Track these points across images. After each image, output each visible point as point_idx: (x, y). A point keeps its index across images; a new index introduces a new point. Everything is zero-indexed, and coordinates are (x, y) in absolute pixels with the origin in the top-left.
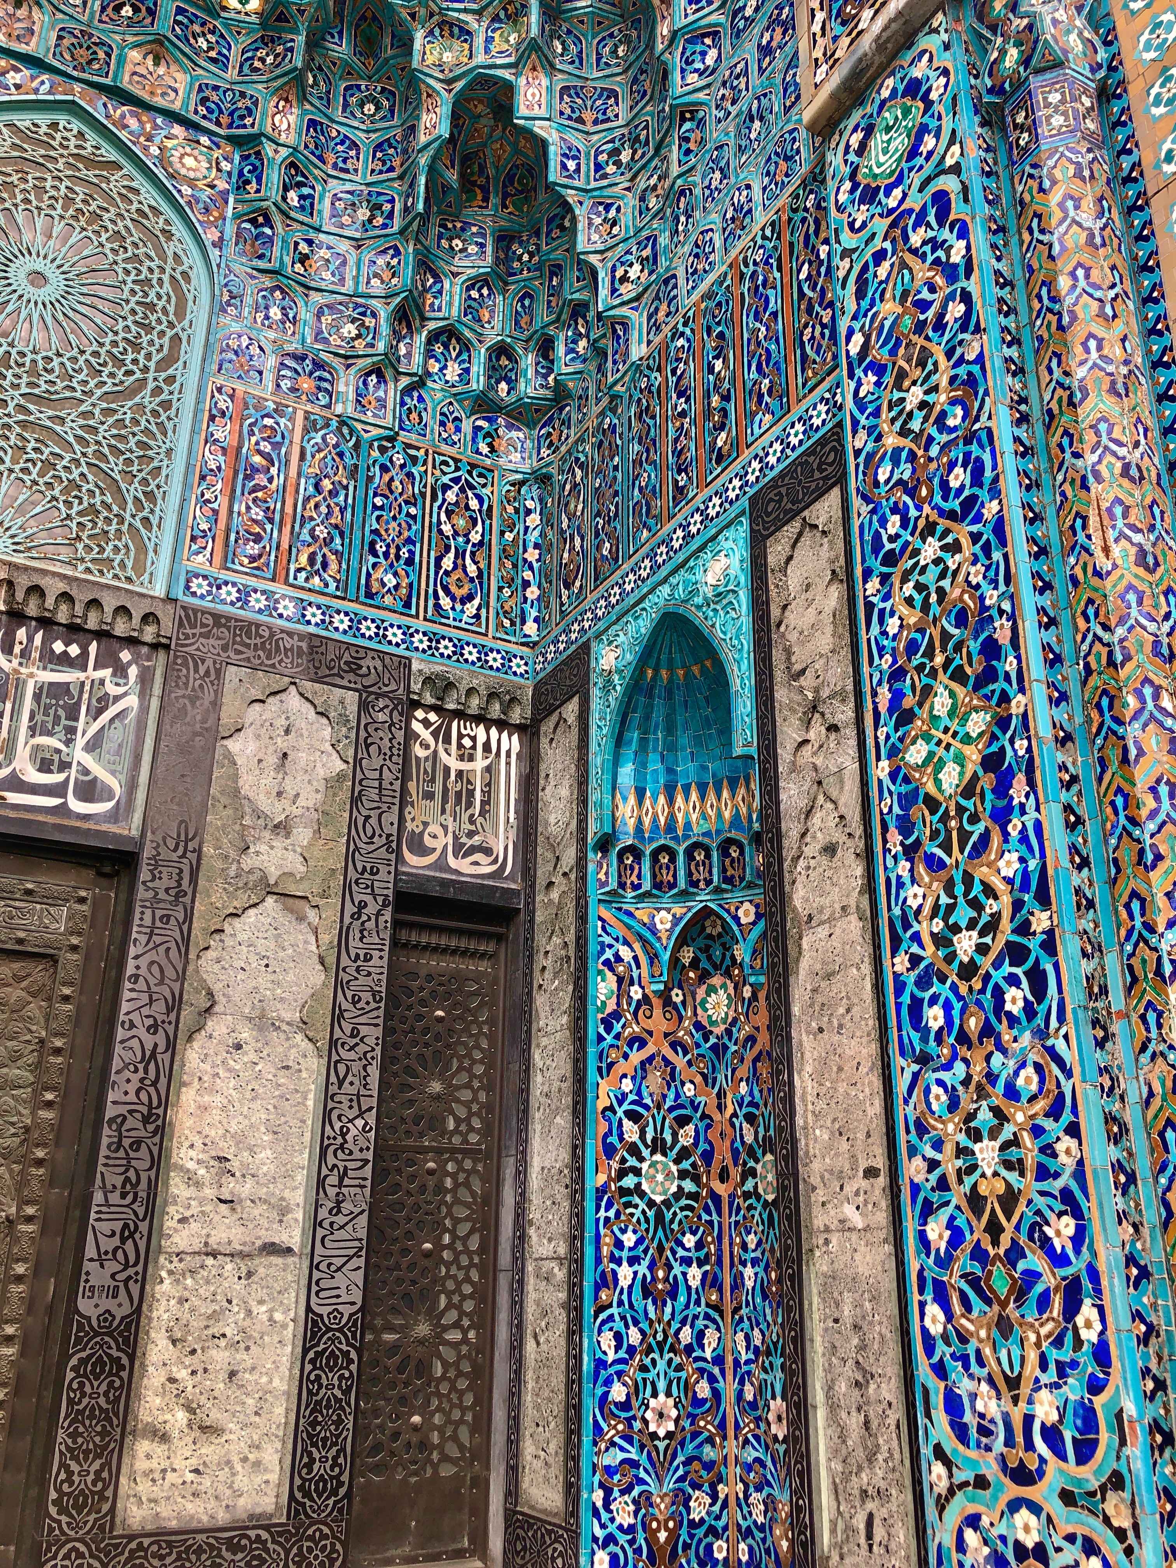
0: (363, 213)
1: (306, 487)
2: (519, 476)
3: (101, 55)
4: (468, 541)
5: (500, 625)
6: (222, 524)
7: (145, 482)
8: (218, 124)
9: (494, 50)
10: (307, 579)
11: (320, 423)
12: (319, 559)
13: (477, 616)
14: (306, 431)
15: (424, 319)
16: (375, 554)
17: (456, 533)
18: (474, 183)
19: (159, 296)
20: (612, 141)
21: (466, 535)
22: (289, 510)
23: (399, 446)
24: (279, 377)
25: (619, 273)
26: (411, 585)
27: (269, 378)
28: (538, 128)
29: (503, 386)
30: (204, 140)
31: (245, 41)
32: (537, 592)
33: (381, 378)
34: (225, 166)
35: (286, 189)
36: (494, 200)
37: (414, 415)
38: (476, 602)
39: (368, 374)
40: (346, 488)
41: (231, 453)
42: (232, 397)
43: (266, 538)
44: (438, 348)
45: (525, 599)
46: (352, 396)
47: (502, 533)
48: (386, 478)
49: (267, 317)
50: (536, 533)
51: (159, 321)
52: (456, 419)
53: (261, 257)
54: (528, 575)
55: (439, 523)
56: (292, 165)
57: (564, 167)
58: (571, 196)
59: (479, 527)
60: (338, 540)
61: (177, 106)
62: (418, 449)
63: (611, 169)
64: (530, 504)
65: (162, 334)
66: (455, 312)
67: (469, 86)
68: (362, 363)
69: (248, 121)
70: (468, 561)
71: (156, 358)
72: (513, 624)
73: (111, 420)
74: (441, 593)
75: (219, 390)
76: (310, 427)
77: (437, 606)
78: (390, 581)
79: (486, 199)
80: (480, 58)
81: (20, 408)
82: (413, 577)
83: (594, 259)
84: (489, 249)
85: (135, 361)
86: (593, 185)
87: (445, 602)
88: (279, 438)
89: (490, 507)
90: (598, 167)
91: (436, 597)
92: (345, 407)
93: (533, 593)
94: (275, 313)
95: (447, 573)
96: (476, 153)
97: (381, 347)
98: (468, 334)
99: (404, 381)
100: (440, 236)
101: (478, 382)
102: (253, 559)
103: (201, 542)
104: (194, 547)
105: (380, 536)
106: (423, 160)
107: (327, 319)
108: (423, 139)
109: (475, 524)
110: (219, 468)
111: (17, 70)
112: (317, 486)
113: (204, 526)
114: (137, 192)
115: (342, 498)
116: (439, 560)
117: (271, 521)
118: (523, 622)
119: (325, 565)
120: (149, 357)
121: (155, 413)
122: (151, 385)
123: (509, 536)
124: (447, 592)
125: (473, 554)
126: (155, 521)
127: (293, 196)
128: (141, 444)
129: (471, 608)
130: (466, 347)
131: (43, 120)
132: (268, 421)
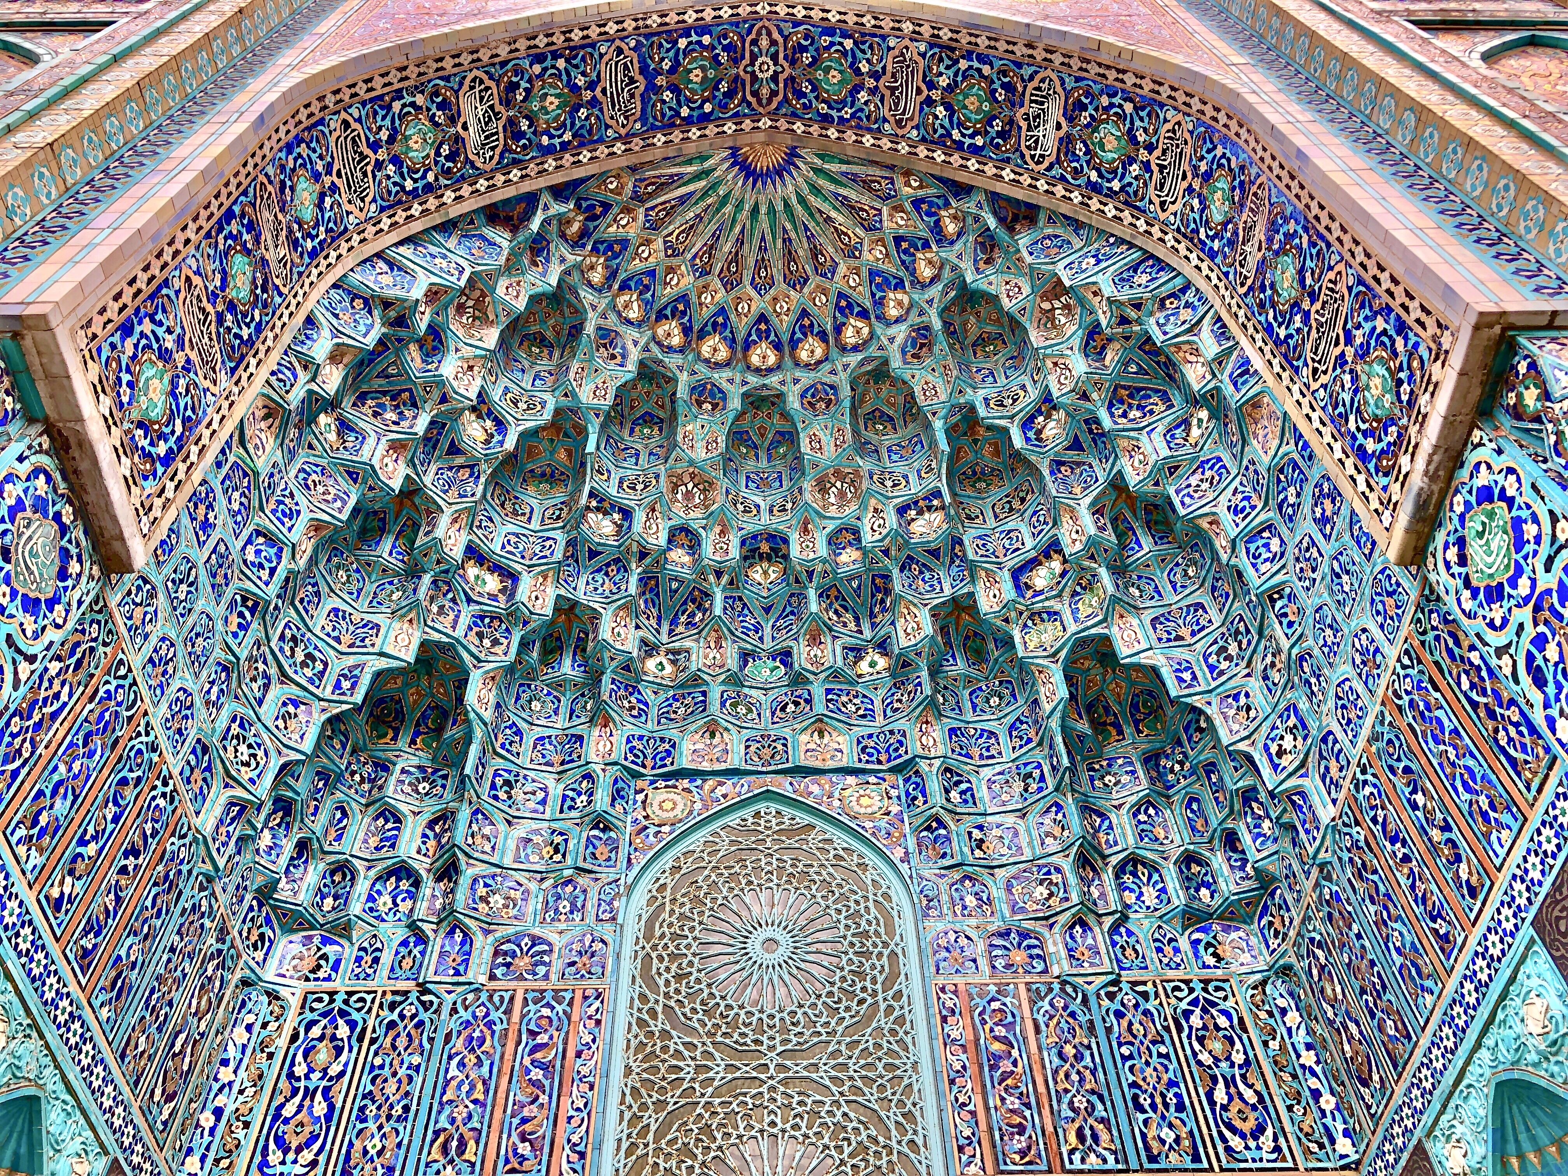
0: (1018, 786)
1: (1052, 1060)
2: (1258, 976)
3: (780, 747)
4: (1232, 1065)
5: (1307, 1152)
6: (983, 1125)
7: (901, 1103)
8: (879, 762)
9: (1081, 616)
10: (1083, 1160)
11: (1043, 989)
12: (1088, 1132)
13: (1277, 1149)
14: (1032, 1002)
15: (1104, 857)
16: (1141, 1109)
17: (1217, 1060)
18: (1105, 724)
19: (869, 923)
20: (1215, 642)
21: (1228, 1058)
22: (1041, 1089)
23: (1125, 987)
24: (992, 959)
25: (1274, 749)
26: (1191, 1132)
27: (983, 963)
28: (1144, 659)
29: (1204, 892)
30: (872, 779)
31: (882, 692)
32: (1333, 1100)
33: (1084, 924)
34: (894, 793)
35: (947, 791)
36: (1128, 730)
37: (1129, 951)
38: (1269, 1132)
39: (1072, 927)
40: (1089, 1047)
41: (971, 1047)
42: (955, 992)
43: (1029, 1126)
44: (1128, 879)
45: (1323, 1113)
46: (1063, 953)
47: (1265, 1044)
48: (1124, 1023)
49: (965, 907)
50: (1302, 1031)
51: (875, 945)
52: (1171, 940)
53: (944, 856)
54: (1313, 1083)
55: (1195, 1054)
56: (947, 770)
57: (1181, 680)
58: (1198, 702)
59: (1238, 1045)
60: (1099, 1106)
61: (844, 764)
62: (1144, 983)
63: (1224, 665)
64: (1282, 1003)
65: (880, 954)
66: (1131, 841)
67: (1072, 651)
68: (1063, 919)
69: (902, 751)
70: (1242, 1087)
71: (880, 980)
72: (1321, 1146)
73: (857, 1052)
74: (1227, 1134)
75: (943, 989)
76: (1036, 996)
77: (1229, 1150)
78: (1169, 1135)
79: (1120, 732)
80: (1072, 628)
81: (781, 1067)
82: (1191, 1124)
83: (1242, 746)
84: (1141, 773)
85: (864, 989)
86: (1214, 684)
87: (1235, 1142)
88: (1010, 1019)
89: (1241, 1020)
90: (1212, 668)
91: (1224, 1140)
92: (1061, 966)
93: (1328, 1102)
94: (971, 901)
95: (1224, 1108)
96: (1097, 699)
97: (1075, 898)
98: (1149, 855)
99: (1108, 922)
100: (1092, 779)
101: (1179, 898)
102: (1023, 1153)
103: (969, 1150)
104: (964, 1158)
105: (1139, 1087)
106: (1054, 724)
107: (1017, 890)
108: (1048, 708)
109: (1232, 1044)
110: (964, 1067)
111: (721, 784)
112: (1061, 1055)
113: (967, 1132)
114: (829, 841)
115: (1088, 1059)
116: (1210, 1095)
117: (1028, 1106)
118: (1333, 1141)
119: (1095, 1138)
120: (874, 981)
121: (893, 1032)
122: (883, 1006)
123: (1274, 1045)
124: (1234, 1130)
125: (1243, 1077)
126: (920, 1141)
127: (954, 795)
128: (890, 1067)
129: (1267, 1140)
130: (1154, 868)
131: (747, 813)
132: (995, 1005)
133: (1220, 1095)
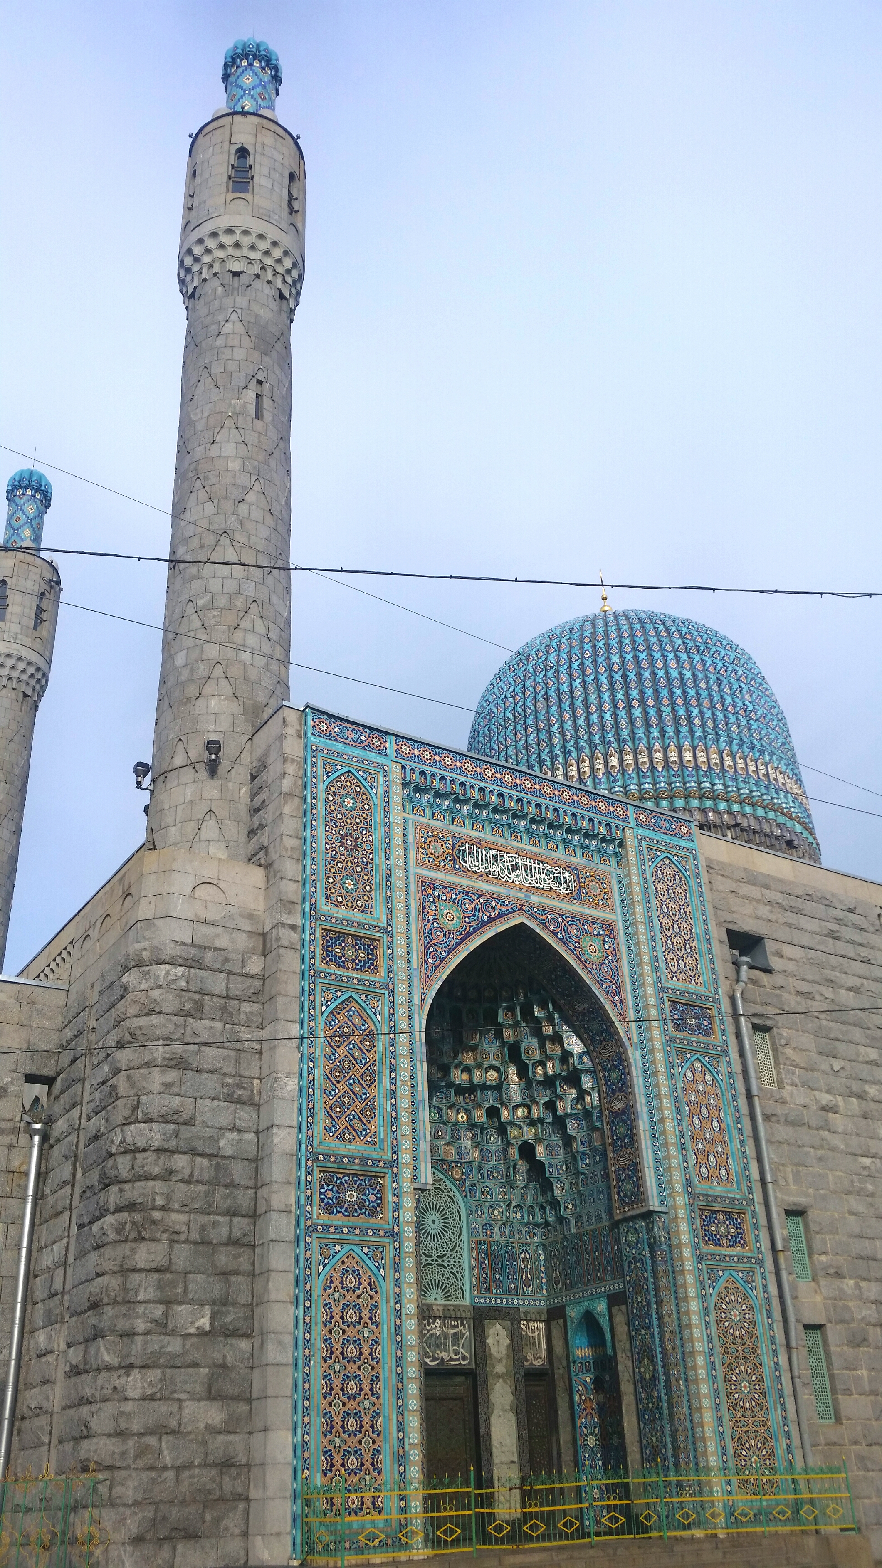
0: (495, 1174)
1: (493, 1264)
6: (478, 1280)
7: (461, 1272)
8: (462, 1159)
9: (528, 1134)
11: (493, 1243)
13: (532, 1291)
15: (512, 1203)
16: (509, 1279)
19: (455, 1216)
28: (543, 1160)
30: (459, 1165)
31: (464, 1130)
34: (464, 1171)
38: (531, 1286)
40: (501, 1261)
41: (477, 1260)
42: (475, 1242)
43: (487, 1282)
44: (515, 1210)
50: (543, 1262)
53: (475, 1197)
54: (542, 1275)
56: (479, 1166)
57: (549, 1171)
58: (552, 1179)
59: (530, 1263)
60: (501, 1278)
61: (453, 1158)
63: (561, 1172)
64: (540, 1252)
65: (458, 1228)
66: (519, 1199)
68: (500, 1222)
69: (468, 1156)
71: (457, 1236)
73: (452, 1257)
75: (472, 1241)
80: (525, 1136)
85: (454, 1238)
86: (557, 1176)
88: (485, 1251)
89: (531, 1256)
90: (558, 1171)
92: (498, 1237)
94: (479, 1213)
102: (485, 1289)
104: (474, 1289)
107: (490, 1210)
108: (511, 1158)
110: (476, 1265)
113: (474, 1282)
114: (447, 1186)
115: (500, 1265)
116: (522, 1276)
117: (487, 1277)
121: (460, 1252)
123: (537, 1263)
126: (464, 1283)
127: (479, 1175)
128: (458, 1262)
130: (522, 1208)
133: (524, 1277)
